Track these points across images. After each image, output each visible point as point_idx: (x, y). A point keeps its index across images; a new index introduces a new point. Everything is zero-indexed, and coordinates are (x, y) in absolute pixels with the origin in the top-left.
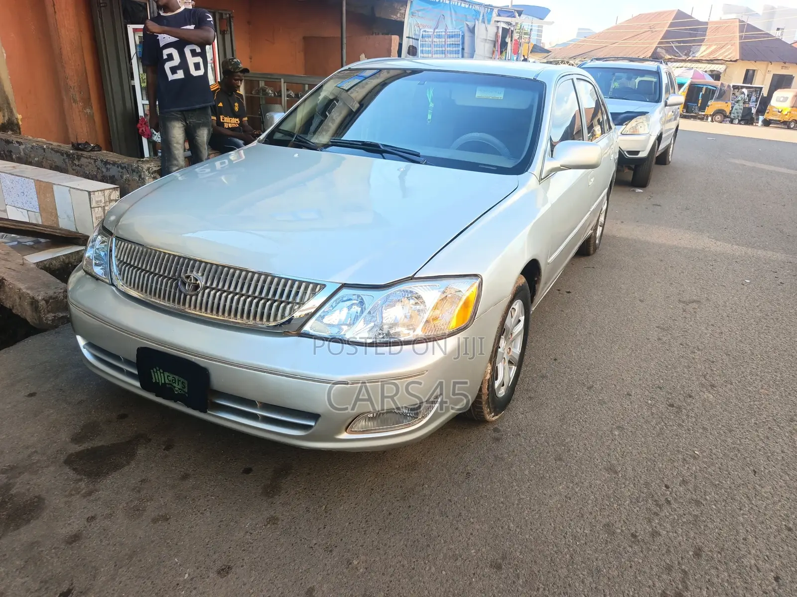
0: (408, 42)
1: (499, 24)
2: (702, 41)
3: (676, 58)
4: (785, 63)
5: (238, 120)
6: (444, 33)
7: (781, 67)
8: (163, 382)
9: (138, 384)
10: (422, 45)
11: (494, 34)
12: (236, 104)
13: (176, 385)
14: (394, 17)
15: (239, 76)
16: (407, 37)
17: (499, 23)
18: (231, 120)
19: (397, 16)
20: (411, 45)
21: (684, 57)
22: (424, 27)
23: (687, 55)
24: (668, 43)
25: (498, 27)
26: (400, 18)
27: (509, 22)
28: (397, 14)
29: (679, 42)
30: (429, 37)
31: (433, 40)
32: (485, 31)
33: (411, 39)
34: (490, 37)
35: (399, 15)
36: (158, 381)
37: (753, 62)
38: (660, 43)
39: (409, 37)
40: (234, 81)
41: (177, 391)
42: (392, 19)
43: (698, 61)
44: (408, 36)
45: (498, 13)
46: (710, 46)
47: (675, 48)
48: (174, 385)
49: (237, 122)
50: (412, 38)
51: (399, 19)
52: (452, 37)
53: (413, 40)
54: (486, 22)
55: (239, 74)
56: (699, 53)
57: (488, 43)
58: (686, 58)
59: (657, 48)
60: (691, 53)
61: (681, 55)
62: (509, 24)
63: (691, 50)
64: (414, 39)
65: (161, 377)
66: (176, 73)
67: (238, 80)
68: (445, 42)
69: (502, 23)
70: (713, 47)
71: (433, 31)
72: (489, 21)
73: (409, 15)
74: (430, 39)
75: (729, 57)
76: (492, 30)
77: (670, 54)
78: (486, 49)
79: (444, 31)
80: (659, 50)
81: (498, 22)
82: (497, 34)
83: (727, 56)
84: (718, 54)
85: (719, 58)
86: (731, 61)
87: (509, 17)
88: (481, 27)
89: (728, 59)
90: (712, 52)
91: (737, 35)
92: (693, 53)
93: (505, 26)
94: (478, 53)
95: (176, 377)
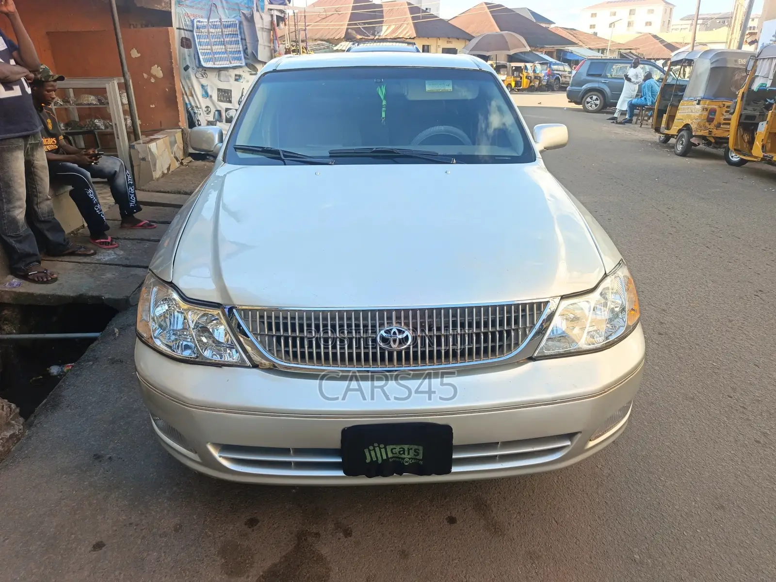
0: (180, 34)
2: (382, 22)
3: (366, 38)
4: (449, 38)
5: (54, 139)
6: (219, 23)
7: (446, 42)
8: (385, 457)
9: (341, 473)
10: (199, 37)
11: (270, 22)
12: (49, 121)
13: (406, 456)
14: (158, 7)
15: (52, 86)
16: (177, 29)
17: (273, 11)
18: (47, 141)
19: (161, 5)
20: (184, 36)
21: (372, 37)
22: (195, 16)
23: (374, 34)
24: (356, 24)
25: (272, 16)
26: (165, 7)
28: (162, 3)
29: (365, 23)
30: (204, 27)
31: (208, 31)
32: (261, 20)
33: (182, 31)
34: (266, 25)
35: (163, 4)
36: (374, 459)
37: (427, 38)
38: (349, 25)
39: (179, 29)
40: (46, 93)
41: (407, 462)
42: (156, 8)
43: (384, 40)
44: (178, 27)
45: (270, 1)
46: (390, 26)
47: (362, 29)
48: (403, 456)
49: (53, 142)
50: (184, 29)
51: (164, 9)
52: (229, 26)
53: (186, 32)
54: (260, 10)
55: (52, 83)
56: (383, 32)
57: (265, 31)
58: (373, 37)
59: (347, 29)
60: (376, 33)
61: (369, 35)
62: (282, 11)
63: (376, 29)
64: (187, 30)
65: (378, 453)
66: (12, 89)
67: (51, 91)
68: (222, 32)
69: (275, 11)
70: (393, 27)
71: (206, 20)
72: (263, 9)
73: (175, 4)
74: (206, 30)
75: (408, 35)
76: (267, 19)
77: (360, 35)
78: (264, 38)
79: (219, 20)
80: (349, 30)
81: (271, 10)
82: (272, 22)
83: (405, 34)
84: (397, 34)
85: (401, 37)
86: (410, 38)
87: (280, 4)
88: (257, 16)
89: (407, 39)
90: (393, 32)
91: (409, 16)
92: (378, 33)
93: (279, 14)
94: (260, 42)
95: (406, 447)
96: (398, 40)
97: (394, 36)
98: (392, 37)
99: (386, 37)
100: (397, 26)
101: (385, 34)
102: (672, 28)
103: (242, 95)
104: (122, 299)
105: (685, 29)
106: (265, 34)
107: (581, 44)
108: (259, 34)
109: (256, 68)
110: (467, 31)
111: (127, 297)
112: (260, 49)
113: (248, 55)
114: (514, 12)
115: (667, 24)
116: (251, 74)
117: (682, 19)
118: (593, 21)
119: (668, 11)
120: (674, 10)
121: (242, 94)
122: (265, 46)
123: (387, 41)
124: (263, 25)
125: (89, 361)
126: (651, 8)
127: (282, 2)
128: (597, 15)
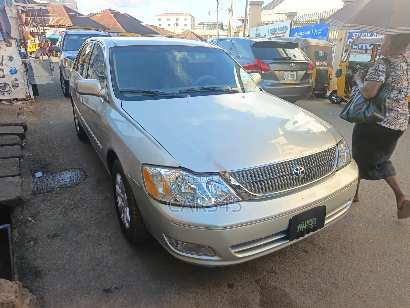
1: (18, 7)
2: (48, 16)
11: (17, 14)
13: (311, 224)
25: (18, 10)
27: (24, 7)
32: (10, 12)
34: (14, 15)
41: (311, 227)
45: (16, 1)
46: (54, 19)
54: (9, 5)
56: (50, 22)
57: (14, 19)
58: (45, 24)
63: (45, 20)
65: (302, 226)
69: (20, 7)
70: (56, 19)
72: (11, 5)
75: (68, 24)
76: (15, 11)
78: (14, 23)
81: (17, 6)
82: (18, 14)
83: (66, 24)
84: (61, 23)
85: (63, 25)
86: (69, 26)
87: (23, 3)
88: (7, 9)
89: (67, 26)
90: (57, 22)
91: (66, 14)
92: (47, 22)
93: (22, 9)
94: (12, 26)
95: (311, 220)
96: (62, 27)
97: (58, 24)
98: (58, 25)
99: (53, 25)
100: (59, 19)
101: (53, 23)
102: (196, 28)
103: (3, 60)
104: (16, 199)
105: (201, 29)
106: (14, 21)
107: (161, 33)
108: (10, 20)
109: (10, 42)
110: (102, 24)
111: (19, 196)
112: (12, 30)
113: (3, 34)
114: (125, 15)
115: (193, 26)
116: (7, 46)
117: (198, 24)
118: (160, 22)
119: (193, 20)
120: (195, 20)
121: (3, 58)
122: (15, 28)
123: (55, 27)
124: (12, 15)
125: (30, 242)
126: (185, 18)
127: (23, 1)
128: (161, 19)
